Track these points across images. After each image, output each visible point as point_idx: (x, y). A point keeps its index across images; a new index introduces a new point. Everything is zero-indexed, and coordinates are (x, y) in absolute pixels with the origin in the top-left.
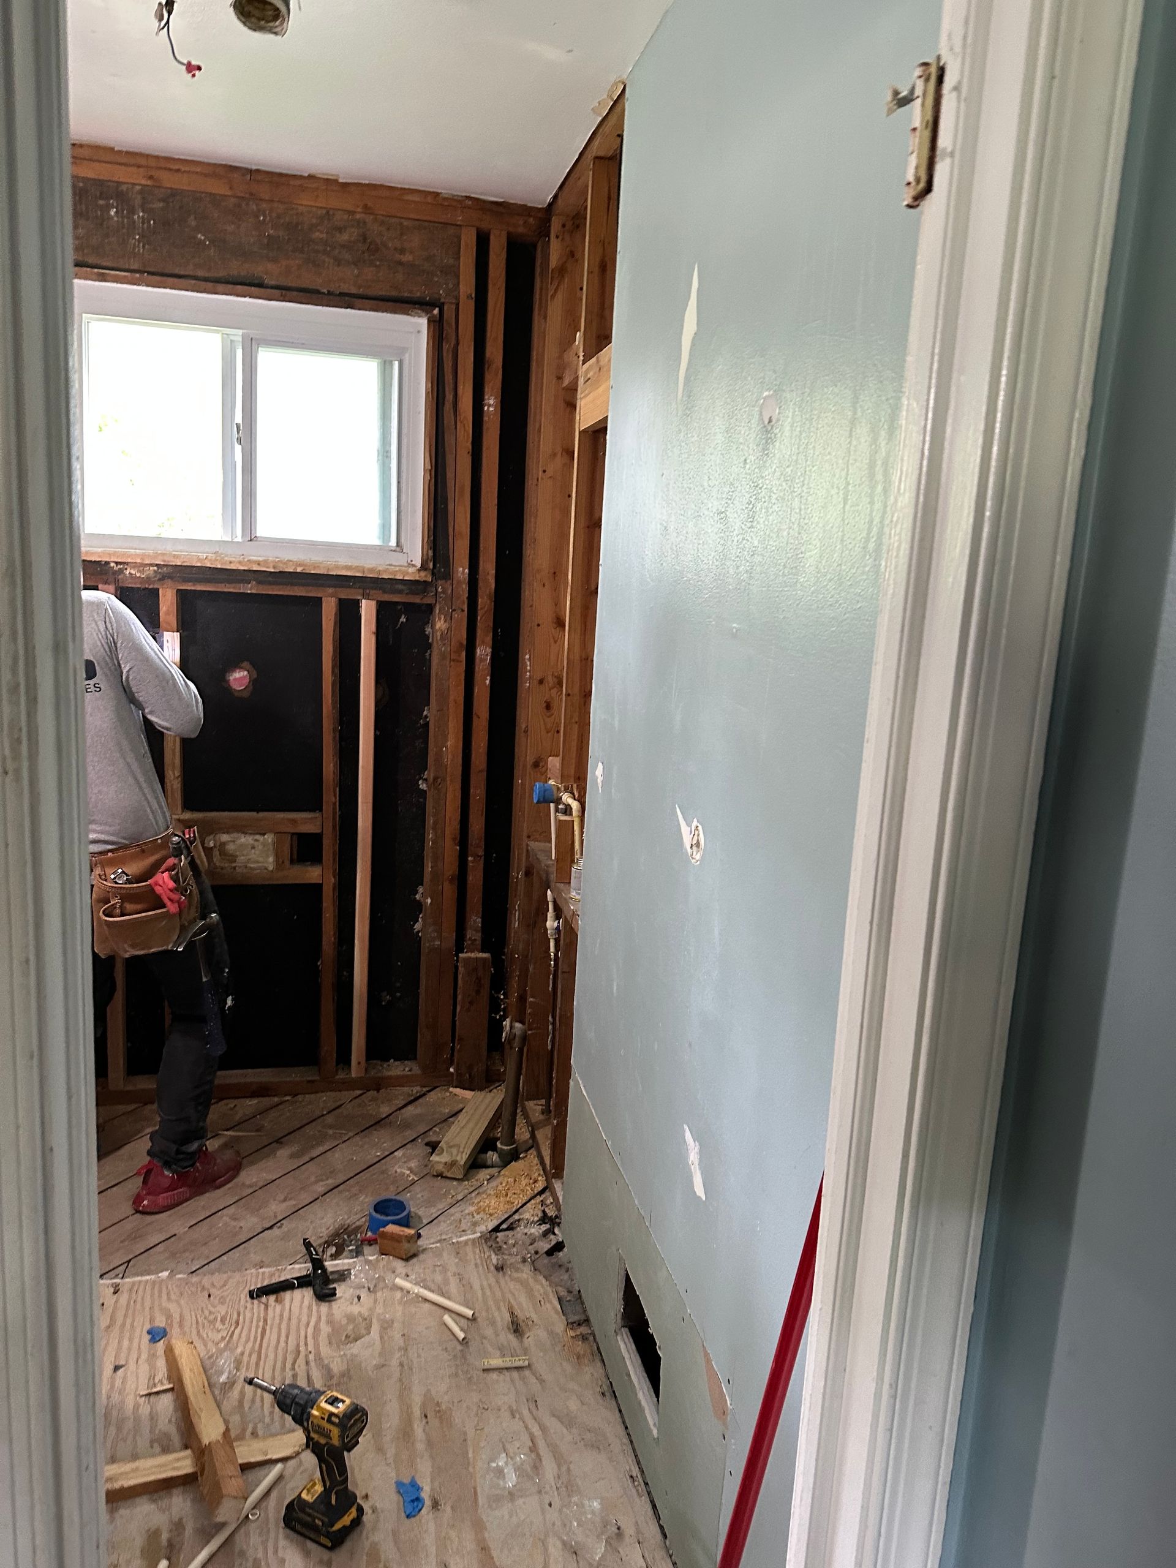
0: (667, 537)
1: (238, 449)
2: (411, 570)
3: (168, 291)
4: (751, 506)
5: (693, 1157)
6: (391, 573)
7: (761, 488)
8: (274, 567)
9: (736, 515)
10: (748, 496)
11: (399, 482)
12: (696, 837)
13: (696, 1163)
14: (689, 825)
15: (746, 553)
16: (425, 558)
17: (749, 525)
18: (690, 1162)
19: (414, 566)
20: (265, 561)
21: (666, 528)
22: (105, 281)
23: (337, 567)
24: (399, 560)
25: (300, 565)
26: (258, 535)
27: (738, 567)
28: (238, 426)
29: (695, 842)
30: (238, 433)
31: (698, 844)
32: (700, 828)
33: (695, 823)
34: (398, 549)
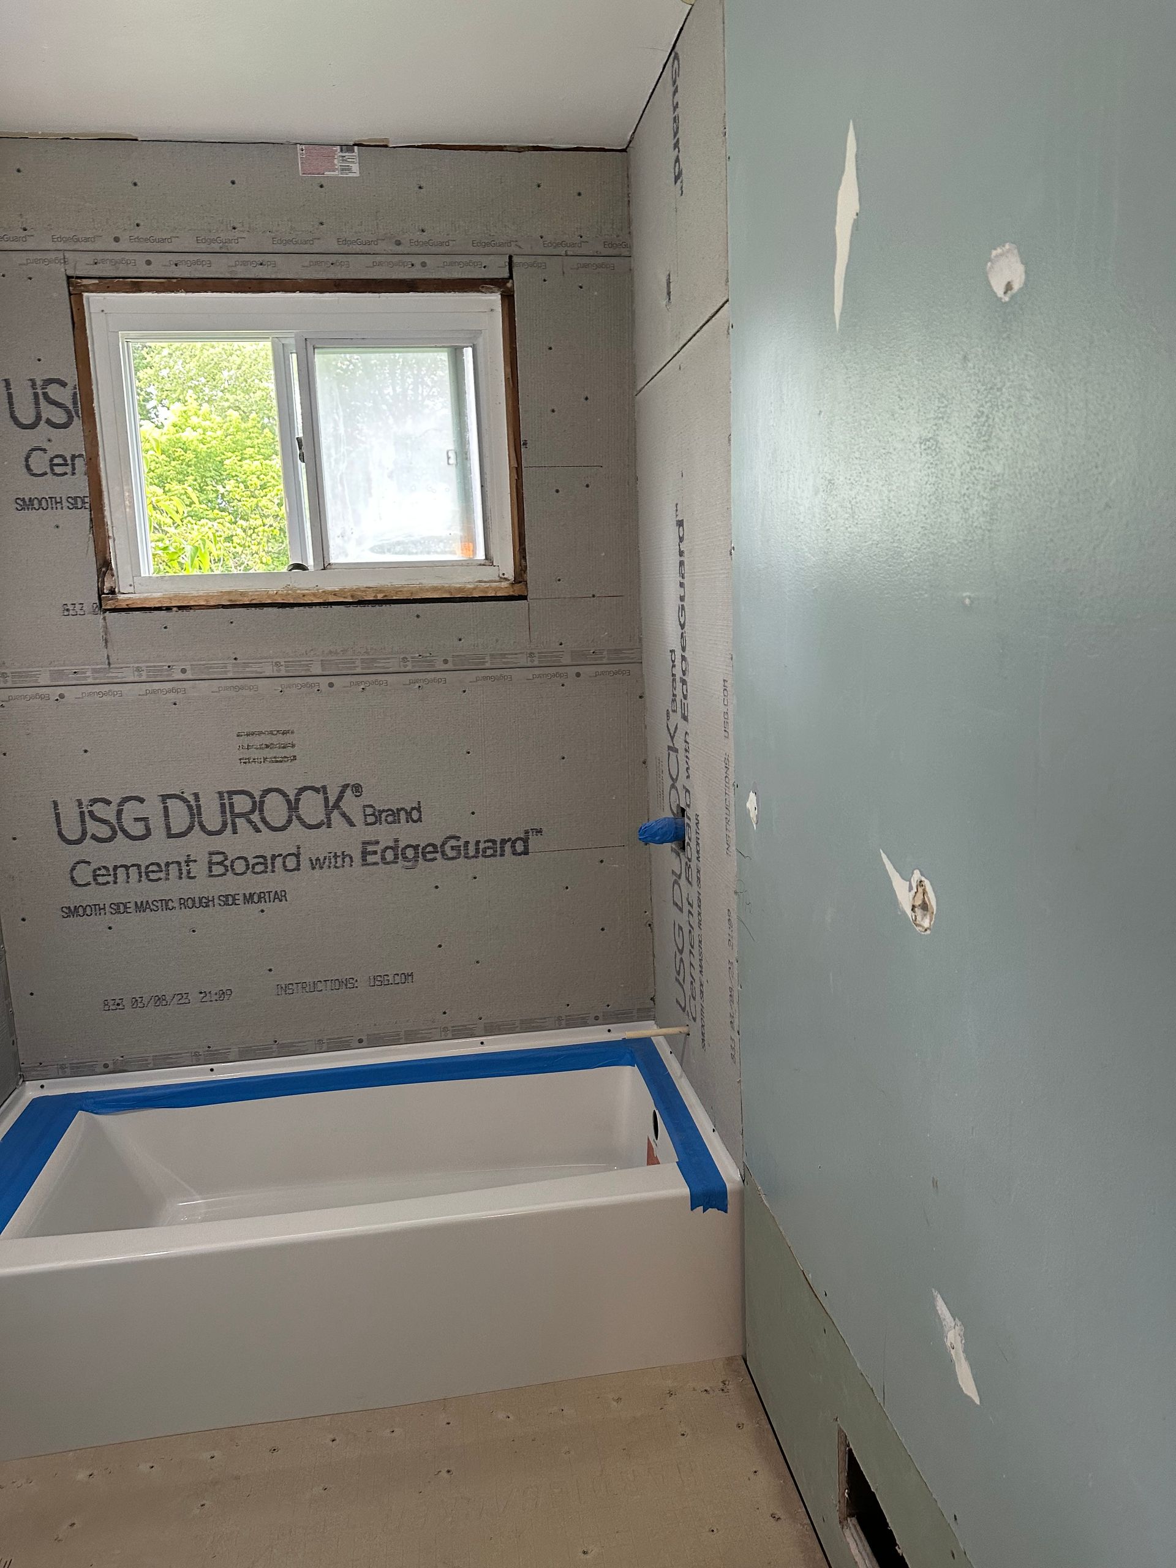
0: (834, 492)
1: (302, 466)
2: (504, 584)
3: (209, 294)
4: (983, 419)
5: (953, 1336)
6: (482, 591)
7: (999, 390)
8: (352, 596)
9: (955, 438)
10: (973, 406)
11: (482, 486)
12: (920, 896)
13: (959, 1347)
14: (907, 878)
15: (979, 488)
16: (518, 570)
17: (981, 446)
18: (948, 1344)
19: (506, 579)
20: (342, 590)
21: (830, 481)
22: (141, 291)
23: (422, 589)
24: (490, 573)
25: (381, 591)
26: (332, 561)
27: (965, 510)
28: (299, 440)
29: (918, 902)
30: (300, 449)
31: (925, 907)
32: (927, 883)
33: (917, 876)
34: (487, 562)
